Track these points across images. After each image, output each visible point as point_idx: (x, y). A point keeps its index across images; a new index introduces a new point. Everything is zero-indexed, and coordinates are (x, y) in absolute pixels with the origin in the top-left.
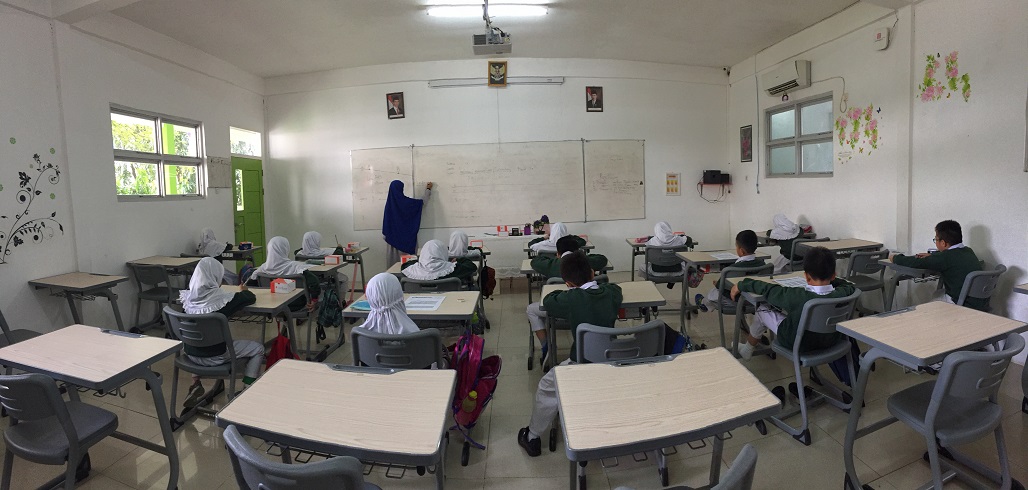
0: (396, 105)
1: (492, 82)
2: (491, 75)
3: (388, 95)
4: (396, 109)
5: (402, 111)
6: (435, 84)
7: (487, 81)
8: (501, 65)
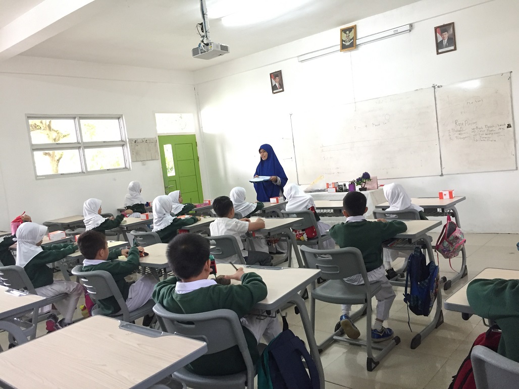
0: (277, 81)
1: (344, 47)
2: (342, 41)
3: (271, 74)
4: (277, 85)
5: (281, 86)
6: (303, 59)
7: (339, 47)
8: (350, 29)
